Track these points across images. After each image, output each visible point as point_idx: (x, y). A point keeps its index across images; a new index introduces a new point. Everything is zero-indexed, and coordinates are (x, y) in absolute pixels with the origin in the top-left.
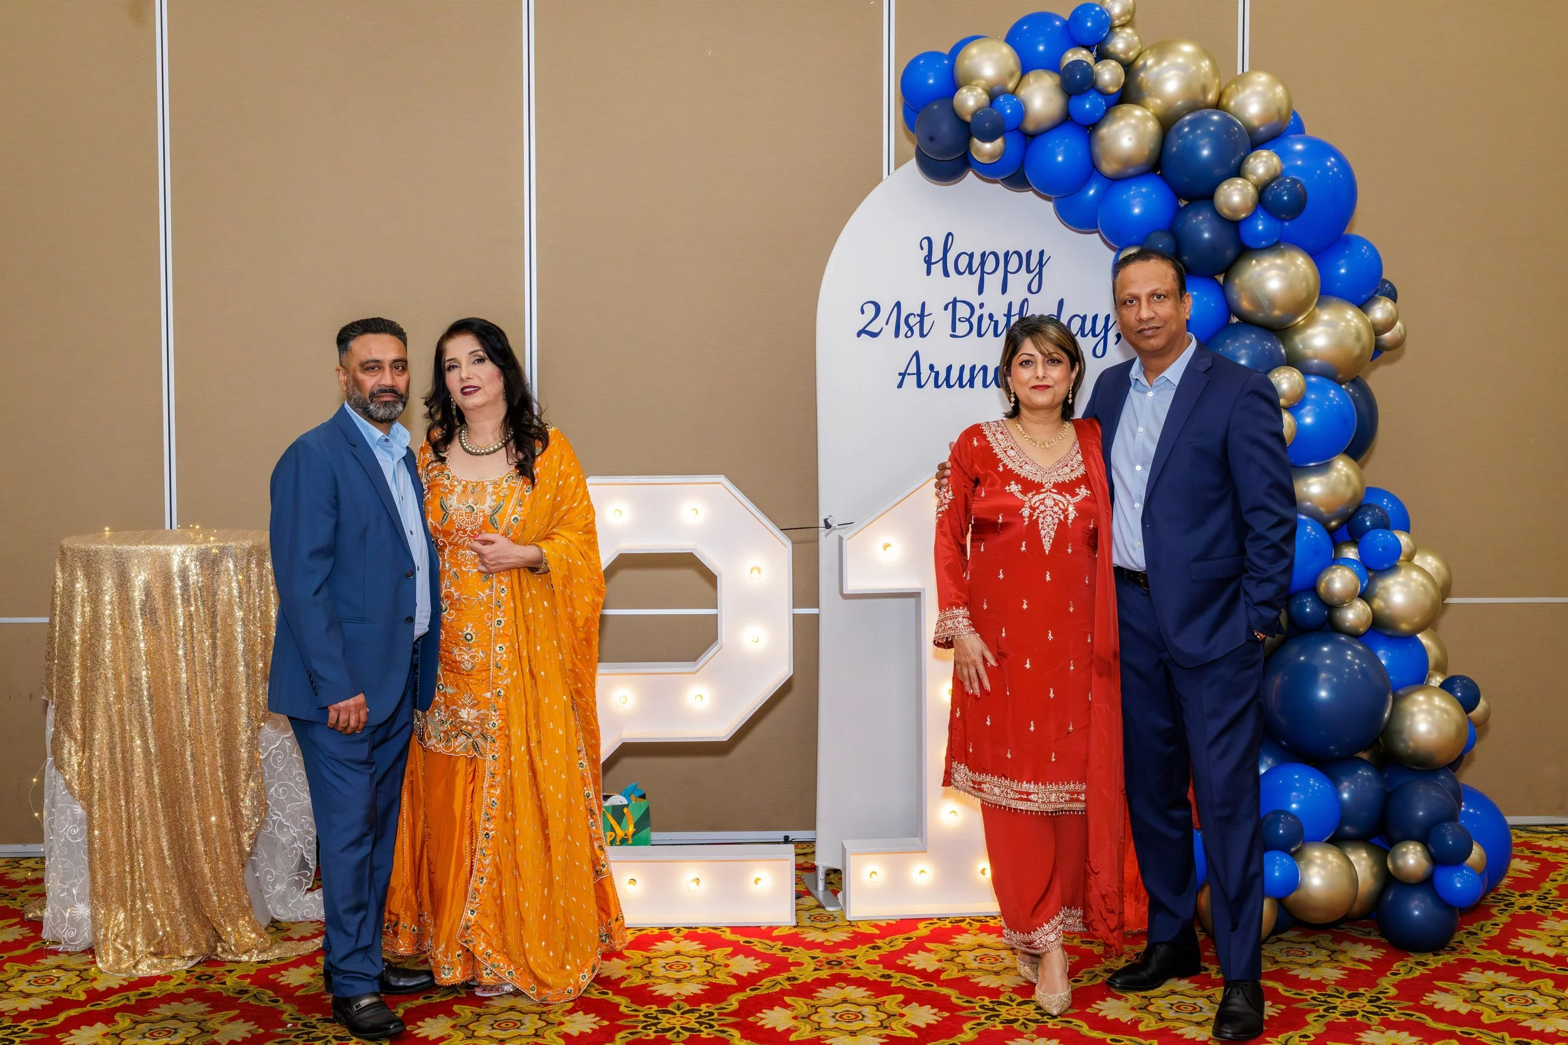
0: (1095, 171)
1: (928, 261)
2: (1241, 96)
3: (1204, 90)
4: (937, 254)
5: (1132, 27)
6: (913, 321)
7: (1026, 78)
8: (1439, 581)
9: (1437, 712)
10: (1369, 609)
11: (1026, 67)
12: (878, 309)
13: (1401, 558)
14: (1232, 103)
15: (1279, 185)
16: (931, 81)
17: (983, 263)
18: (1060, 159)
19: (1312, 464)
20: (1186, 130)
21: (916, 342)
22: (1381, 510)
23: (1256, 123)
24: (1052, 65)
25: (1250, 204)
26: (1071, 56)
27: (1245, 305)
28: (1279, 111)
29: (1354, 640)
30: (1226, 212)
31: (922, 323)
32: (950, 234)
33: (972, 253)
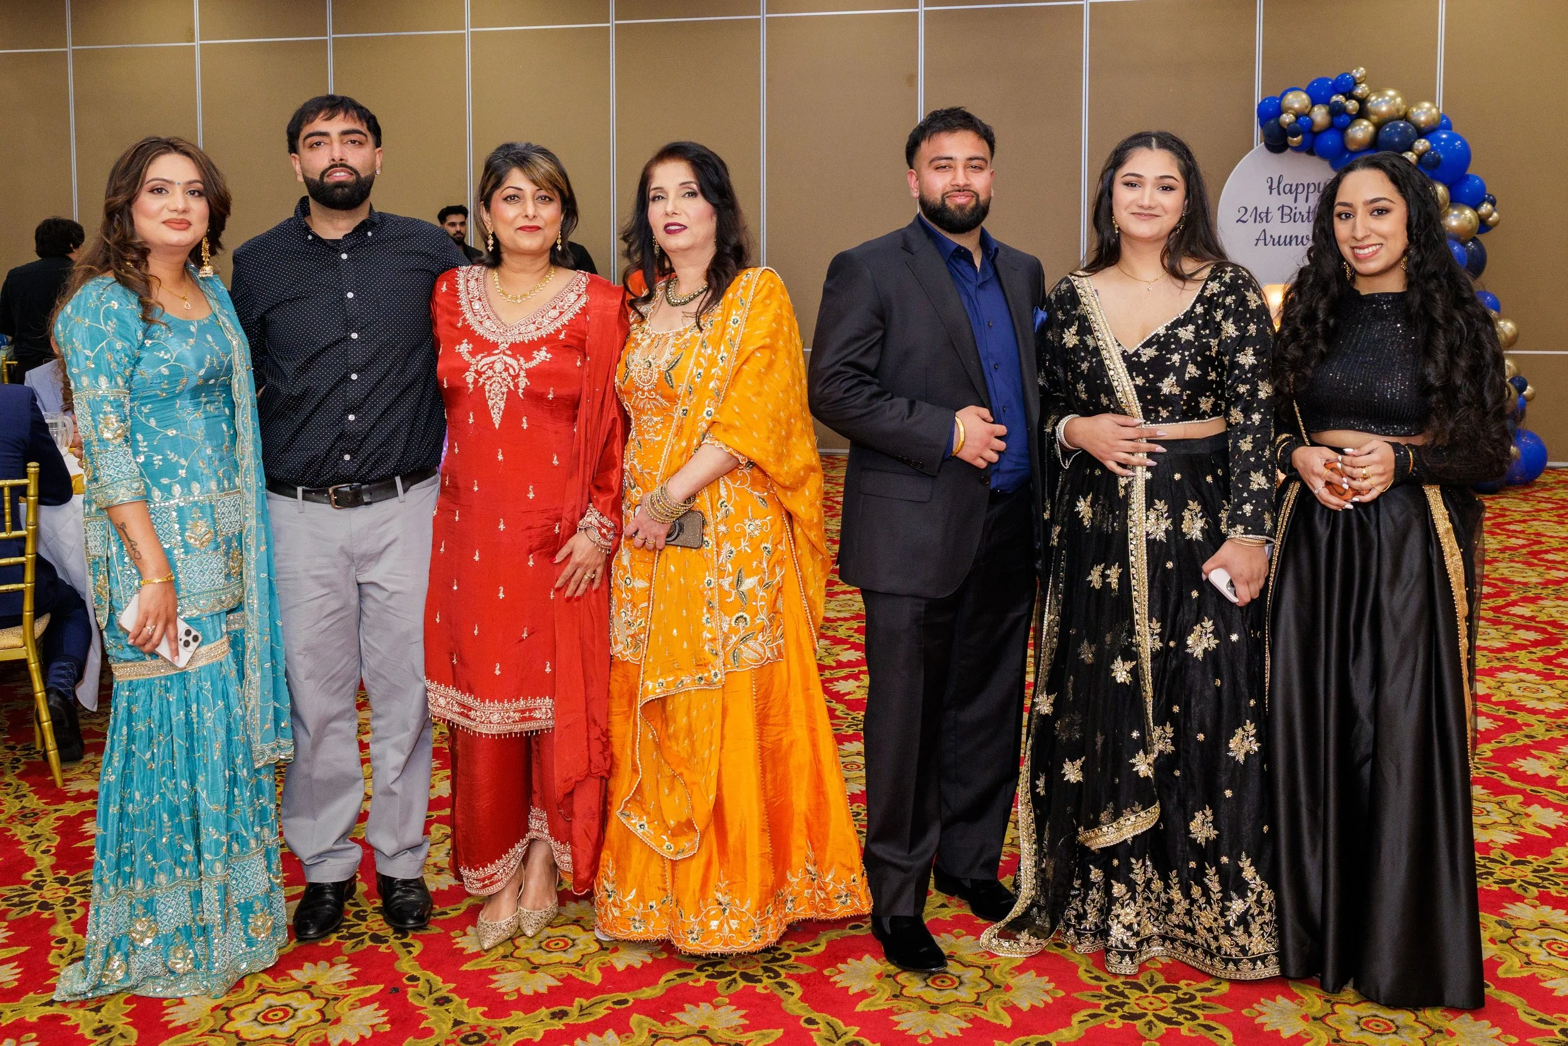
0: (1346, 148)
1: (1271, 188)
2: (1417, 111)
3: (1398, 111)
4: (1275, 185)
5: (1365, 83)
6: (1263, 215)
7: (1314, 108)
11: (1314, 103)
12: (1246, 210)
14: (1412, 115)
15: (1429, 154)
16: (1271, 109)
17: (1297, 189)
18: (1330, 143)
20: (1387, 130)
21: (1264, 225)
23: (1422, 126)
24: (1326, 102)
26: (1335, 98)
28: (1436, 119)
31: (1267, 216)
32: (1281, 176)
33: (1292, 184)
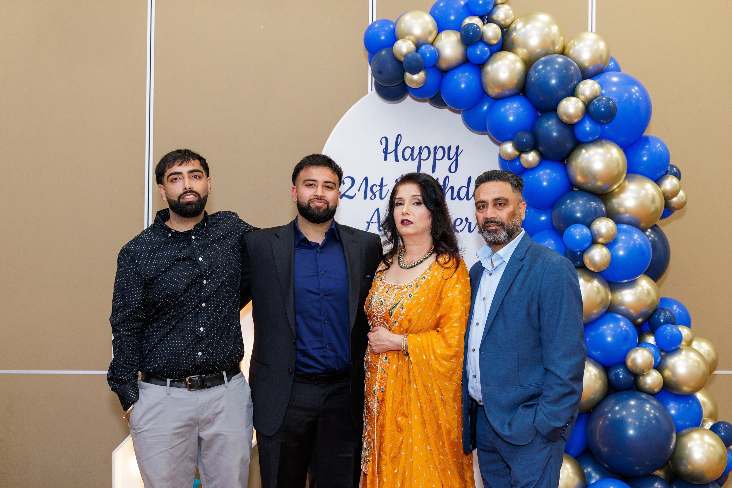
0: (485, 94)
1: (386, 152)
2: (577, 47)
3: (553, 43)
4: (391, 148)
5: (509, 4)
6: (376, 189)
7: (440, 35)
8: (709, 359)
9: (706, 446)
10: (661, 377)
11: (440, 28)
12: (353, 181)
13: (683, 343)
14: (571, 52)
15: (598, 101)
16: (383, 38)
17: (420, 153)
18: (463, 86)
19: (625, 281)
20: (541, 67)
21: (377, 202)
22: (670, 312)
23: (587, 64)
24: (457, 27)
25: (580, 114)
26: (468, 21)
27: (579, 178)
28: (601, 57)
29: (652, 397)
30: (565, 118)
31: (381, 190)
32: (399, 135)
33: (414, 148)
